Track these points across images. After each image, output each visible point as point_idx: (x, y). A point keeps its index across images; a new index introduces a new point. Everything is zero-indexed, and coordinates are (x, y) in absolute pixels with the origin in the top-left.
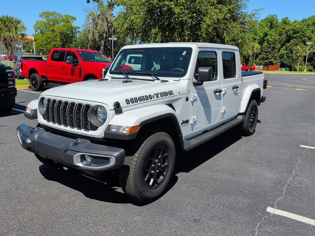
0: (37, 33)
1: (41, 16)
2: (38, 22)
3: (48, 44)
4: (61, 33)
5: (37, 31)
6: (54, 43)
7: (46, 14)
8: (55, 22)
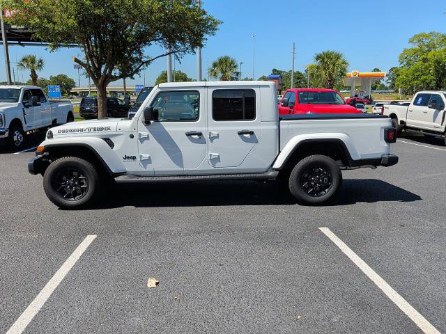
0: (402, 65)
1: (411, 41)
2: (405, 51)
3: (414, 79)
4: (438, 62)
5: (402, 63)
6: (423, 78)
7: (419, 38)
8: (431, 47)
